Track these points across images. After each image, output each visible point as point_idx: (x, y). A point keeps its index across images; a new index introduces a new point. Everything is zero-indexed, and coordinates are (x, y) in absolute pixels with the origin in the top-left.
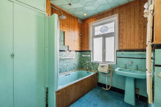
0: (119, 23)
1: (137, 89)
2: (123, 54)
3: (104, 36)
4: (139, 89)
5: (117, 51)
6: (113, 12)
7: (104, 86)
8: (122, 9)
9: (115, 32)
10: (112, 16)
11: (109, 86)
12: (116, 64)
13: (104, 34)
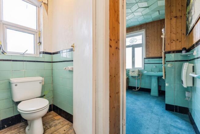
0: (146, 36)
1: (160, 86)
2: (149, 61)
3: (134, 47)
4: (161, 86)
5: (145, 58)
6: (141, 27)
7: (134, 88)
8: (148, 26)
9: (142, 44)
10: (140, 30)
11: (138, 88)
12: (144, 69)
13: (133, 45)
